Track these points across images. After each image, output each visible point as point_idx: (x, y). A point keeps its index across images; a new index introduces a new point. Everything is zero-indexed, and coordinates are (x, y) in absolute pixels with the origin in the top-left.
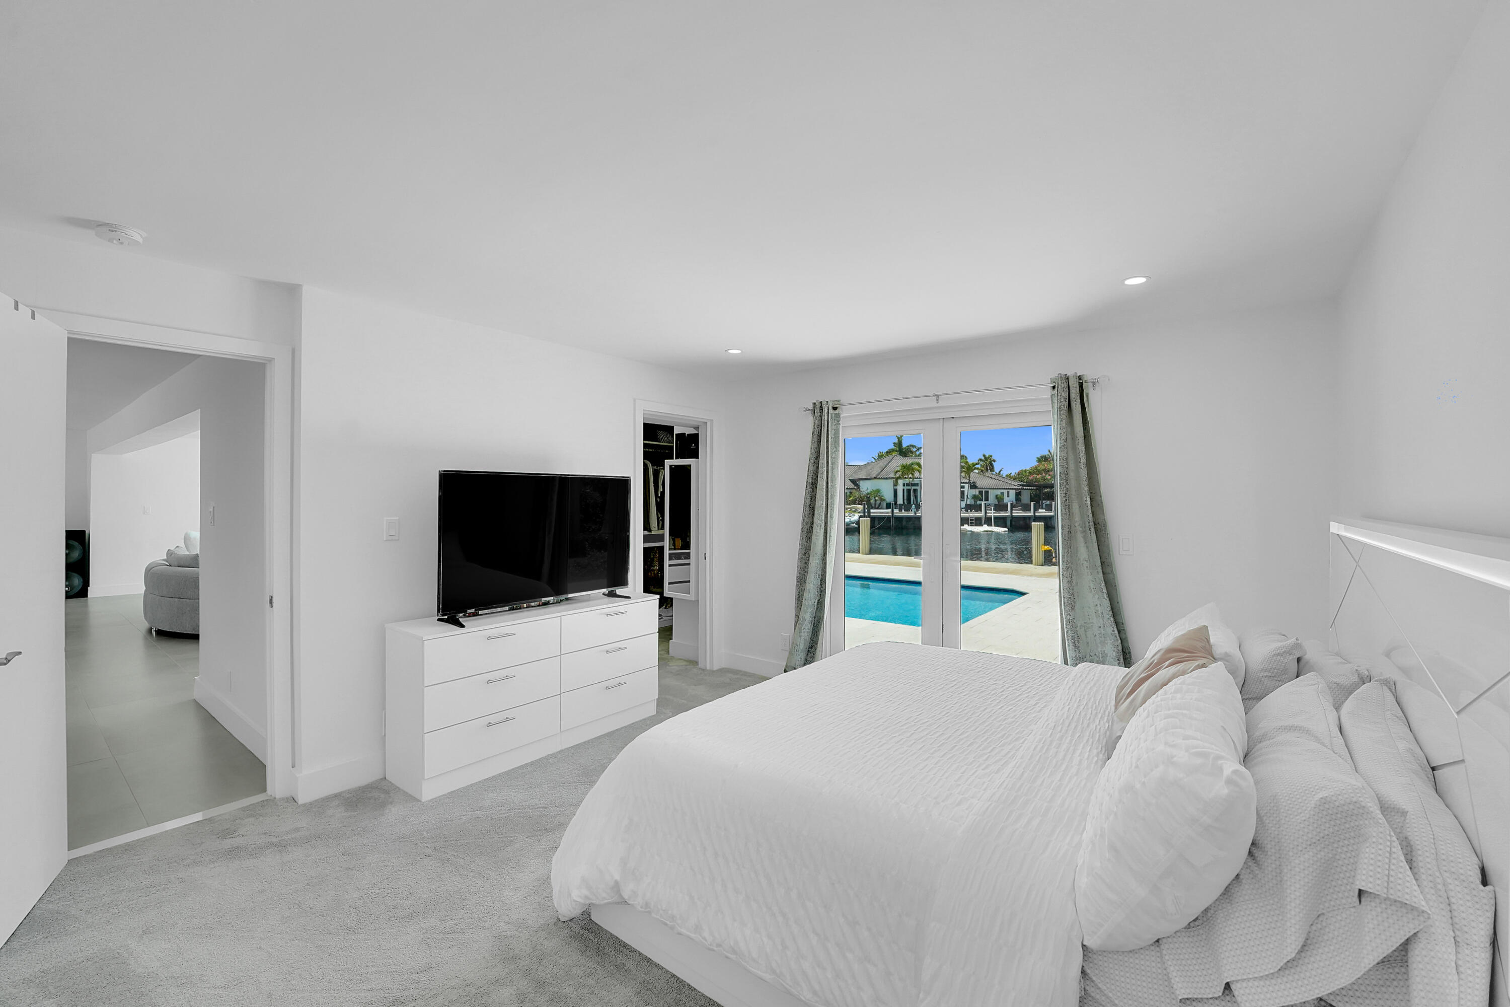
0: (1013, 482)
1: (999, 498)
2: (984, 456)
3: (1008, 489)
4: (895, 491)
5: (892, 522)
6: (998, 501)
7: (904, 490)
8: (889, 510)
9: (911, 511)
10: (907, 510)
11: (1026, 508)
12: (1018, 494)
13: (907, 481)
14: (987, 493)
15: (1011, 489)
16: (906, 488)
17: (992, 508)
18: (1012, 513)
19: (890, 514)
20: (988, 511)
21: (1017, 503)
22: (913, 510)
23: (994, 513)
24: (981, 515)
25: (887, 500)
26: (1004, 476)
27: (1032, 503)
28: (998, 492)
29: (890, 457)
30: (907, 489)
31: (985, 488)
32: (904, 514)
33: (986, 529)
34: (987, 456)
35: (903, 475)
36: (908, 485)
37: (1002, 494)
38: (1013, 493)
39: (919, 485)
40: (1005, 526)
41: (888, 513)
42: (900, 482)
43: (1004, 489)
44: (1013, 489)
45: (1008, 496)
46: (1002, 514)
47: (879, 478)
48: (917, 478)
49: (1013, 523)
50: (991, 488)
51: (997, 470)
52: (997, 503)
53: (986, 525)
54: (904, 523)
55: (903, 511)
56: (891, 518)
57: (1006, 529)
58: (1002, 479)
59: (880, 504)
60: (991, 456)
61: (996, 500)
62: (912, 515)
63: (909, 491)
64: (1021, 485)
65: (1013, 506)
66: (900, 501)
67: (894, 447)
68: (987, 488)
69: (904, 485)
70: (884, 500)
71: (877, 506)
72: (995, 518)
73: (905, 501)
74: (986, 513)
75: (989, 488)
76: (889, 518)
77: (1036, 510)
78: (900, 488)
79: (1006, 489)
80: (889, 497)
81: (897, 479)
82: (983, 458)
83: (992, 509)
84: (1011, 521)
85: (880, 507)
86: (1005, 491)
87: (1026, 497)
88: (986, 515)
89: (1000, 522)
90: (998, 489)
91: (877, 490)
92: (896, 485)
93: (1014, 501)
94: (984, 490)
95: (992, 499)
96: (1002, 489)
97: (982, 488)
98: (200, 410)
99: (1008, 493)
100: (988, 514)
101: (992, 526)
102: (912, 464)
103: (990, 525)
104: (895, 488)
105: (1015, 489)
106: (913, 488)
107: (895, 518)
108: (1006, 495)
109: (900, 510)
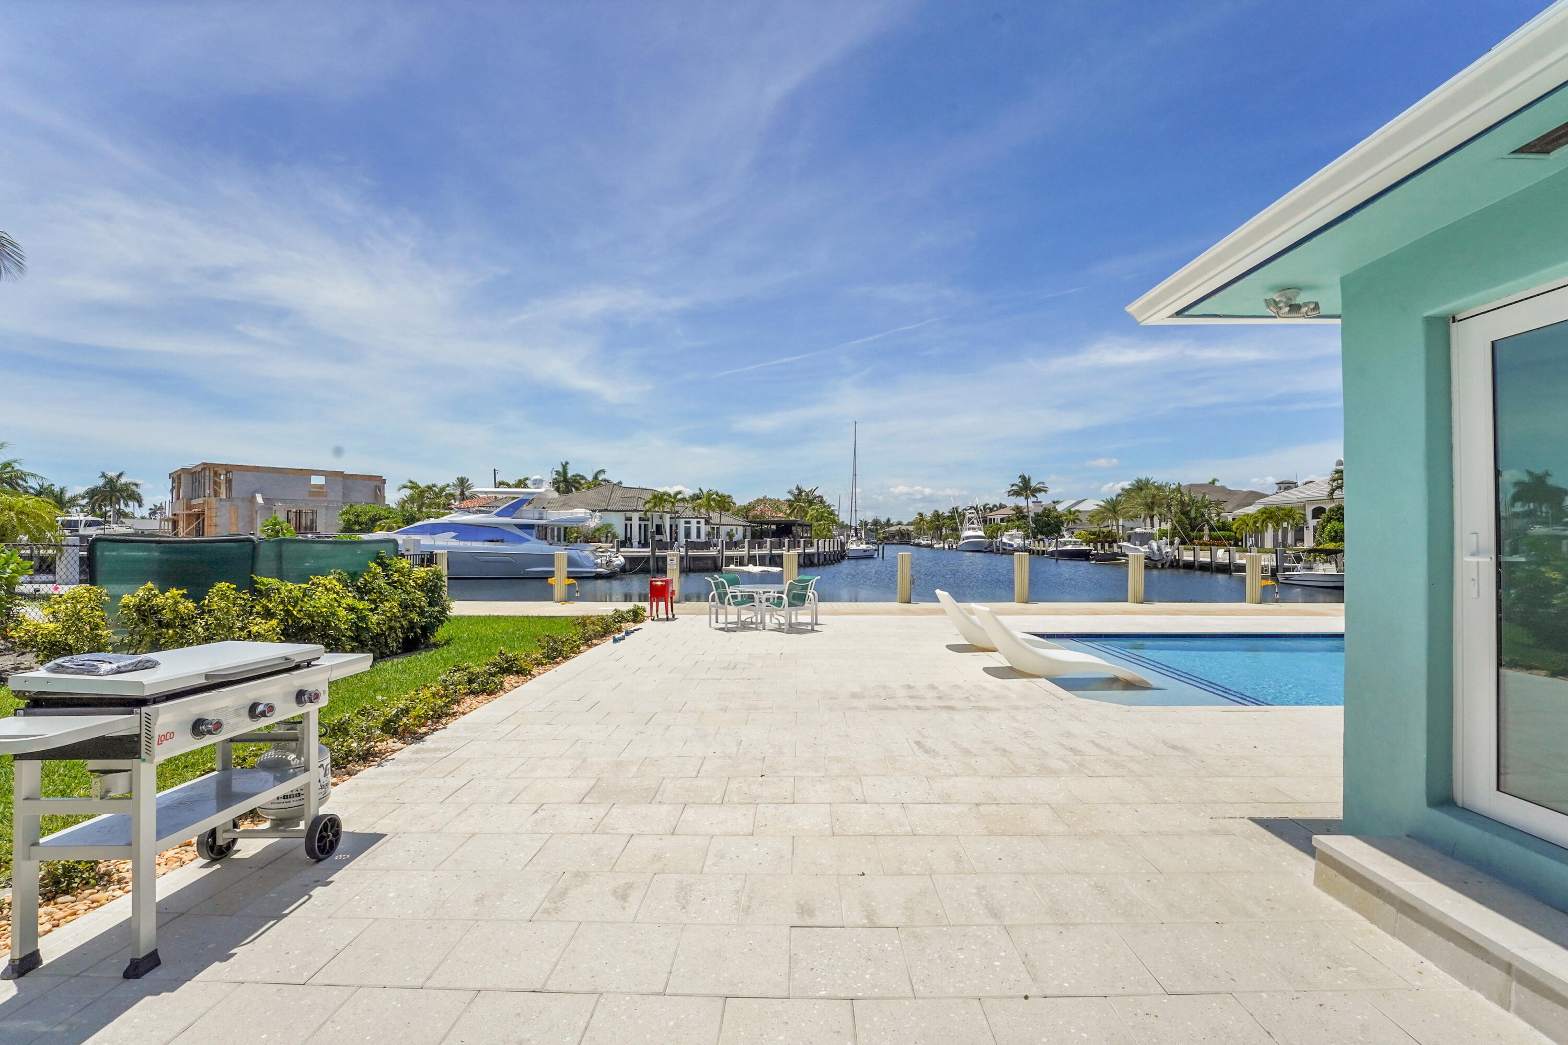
0: (740, 519)
1: (730, 535)
3: (737, 525)
6: (730, 539)
7: (640, 525)
12: (745, 531)
14: (719, 529)
16: (643, 523)
25: (620, 536)
28: (728, 529)
37: (732, 530)
38: (740, 530)
42: (633, 517)
44: (740, 525)
45: (737, 533)
47: (609, 512)
50: (722, 524)
61: (727, 538)
66: (636, 538)
68: (718, 524)
75: (720, 524)
77: (751, 547)
78: (635, 522)
79: (735, 525)
86: (734, 528)
87: (749, 534)
92: (627, 518)
94: (715, 526)
95: (723, 537)
96: (729, 525)
97: (714, 524)
99: (737, 528)
104: (628, 522)
105: (742, 525)
108: (734, 532)
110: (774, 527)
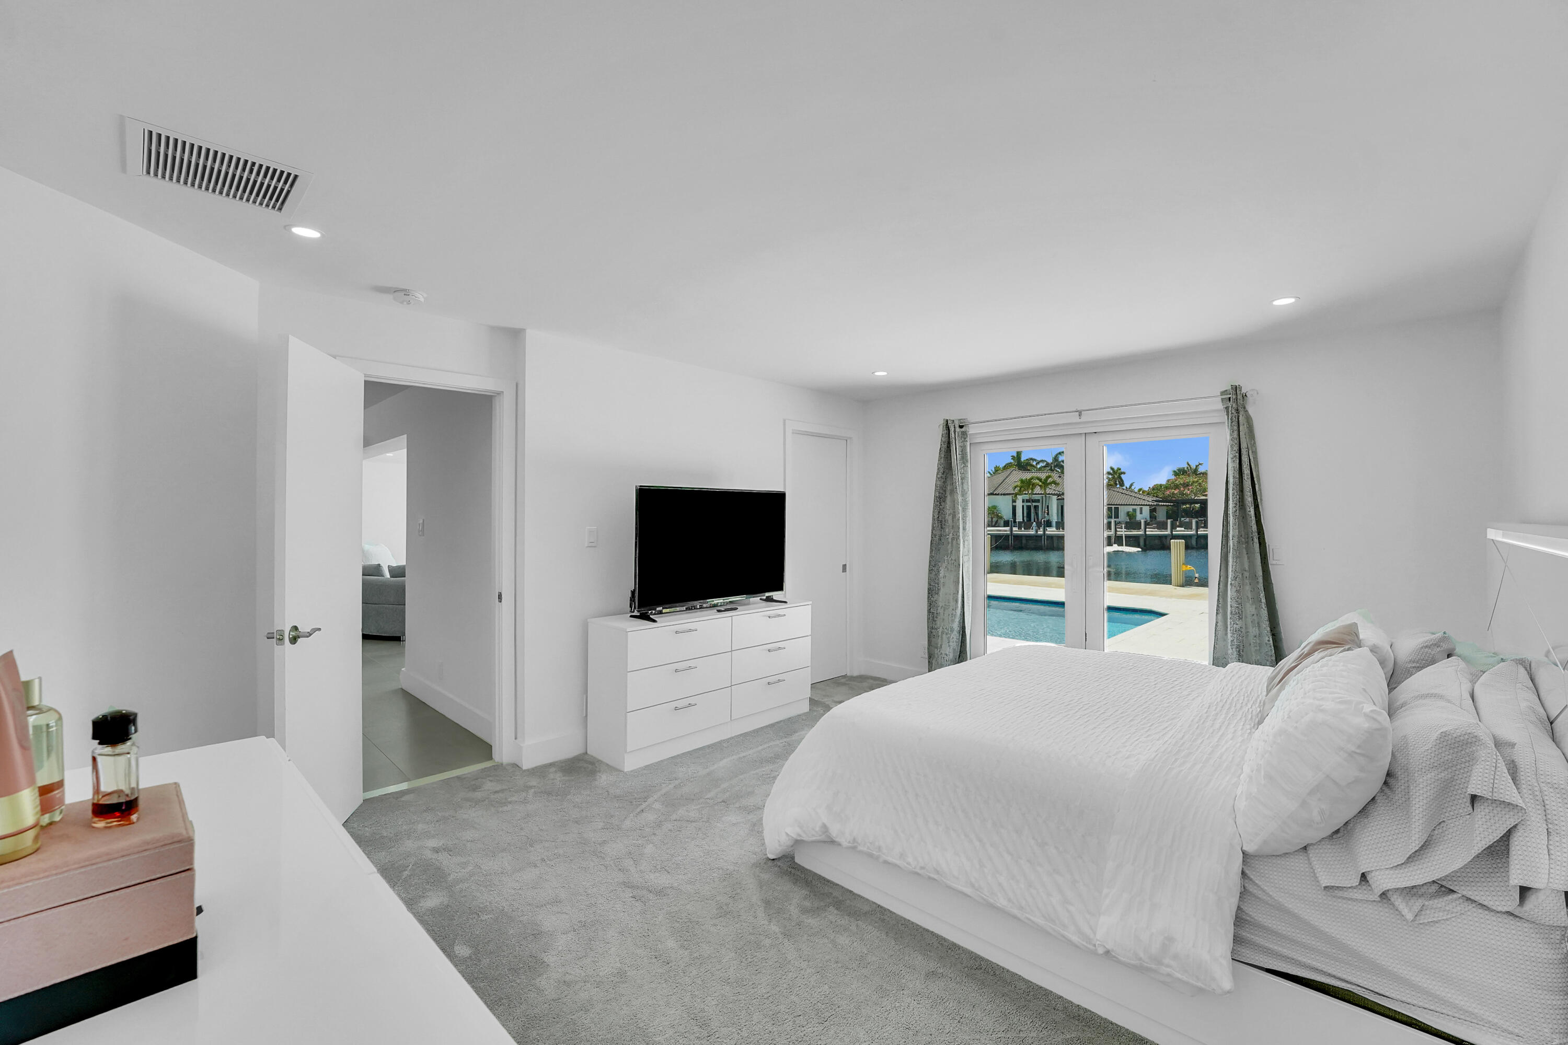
0: (1146, 498)
1: (1131, 516)
2: (1112, 468)
3: (1142, 505)
4: (1014, 508)
5: (1011, 541)
6: (1130, 519)
7: (1023, 506)
8: (1008, 528)
9: (1032, 529)
10: (1028, 527)
11: (1162, 526)
12: (1153, 511)
13: (1027, 497)
14: (1117, 509)
15: (1144, 505)
16: (1026, 504)
17: (1123, 525)
18: (1145, 531)
19: (1009, 532)
20: (1118, 530)
21: (1151, 521)
22: (1034, 528)
23: (1125, 531)
24: (1111, 533)
25: (1004, 517)
26: (1136, 490)
27: (1169, 521)
28: (1130, 509)
29: (1009, 471)
30: (1027, 506)
31: (1114, 505)
32: (1023, 532)
33: (1116, 550)
34: (1116, 469)
35: (1020, 490)
36: (1028, 501)
37: (1135, 510)
38: (1146, 510)
39: (1041, 501)
40: (1138, 546)
41: (1006, 531)
42: (1020, 498)
43: (1137, 505)
44: (1146, 505)
45: (1141, 513)
46: (1135, 533)
47: (996, 494)
48: (1038, 494)
49: (1147, 543)
50: (1122, 505)
51: (1127, 484)
52: (1129, 521)
53: (1116, 545)
54: (1024, 541)
55: (1023, 529)
56: (1010, 537)
57: (1140, 550)
58: (1133, 494)
59: (997, 522)
60: (1120, 469)
61: (1128, 518)
62: (1033, 533)
63: (1029, 508)
64: (1156, 501)
65: (1147, 524)
66: (1019, 518)
67: (1012, 461)
68: (1117, 505)
69: (1023, 501)
70: (1001, 518)
71: (994, 524)
72: (1127, 537)
73: (1025, 519)
74: (1116, 531)
75: (1119, 505)
76: (1007, 536)
77: (1173, 527)
78: (1019, 504)
79: (1139, 505)
80: (1007, 514)
81: (1016, 495)
82: (1111, 472)
83: (1123, 527)
84: (1145, 540)
85: (996, 525)
86: (1138, 508)
87: (1161, 515)
88: (1116, 534)
89: (1132, 541)
90: (1129, 505)
91: (994, 506)
92: (1014, 501)
93: (1148, 519)
94: (1113, 507)
95: (1123, 517)
96: (1134, 505)
97: (1112, 505)
98: (406, 435)
99: (1141, 509)
100: (1118, 533)
101: (1123, 545)
102: (1032, 478)
103: (1121, 544)
104: (1014, 504)
105: (1149, 505)
106: (1034, 504)
107: (1014, 536)
108: (1138, 512)
109: (1020, 528)
110: (1198, 506)
